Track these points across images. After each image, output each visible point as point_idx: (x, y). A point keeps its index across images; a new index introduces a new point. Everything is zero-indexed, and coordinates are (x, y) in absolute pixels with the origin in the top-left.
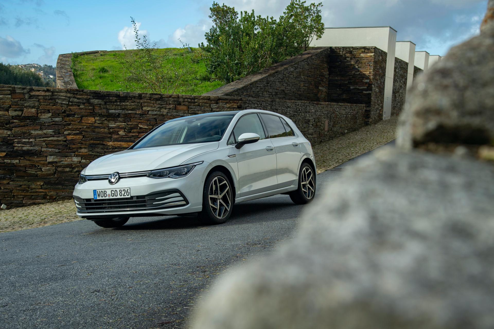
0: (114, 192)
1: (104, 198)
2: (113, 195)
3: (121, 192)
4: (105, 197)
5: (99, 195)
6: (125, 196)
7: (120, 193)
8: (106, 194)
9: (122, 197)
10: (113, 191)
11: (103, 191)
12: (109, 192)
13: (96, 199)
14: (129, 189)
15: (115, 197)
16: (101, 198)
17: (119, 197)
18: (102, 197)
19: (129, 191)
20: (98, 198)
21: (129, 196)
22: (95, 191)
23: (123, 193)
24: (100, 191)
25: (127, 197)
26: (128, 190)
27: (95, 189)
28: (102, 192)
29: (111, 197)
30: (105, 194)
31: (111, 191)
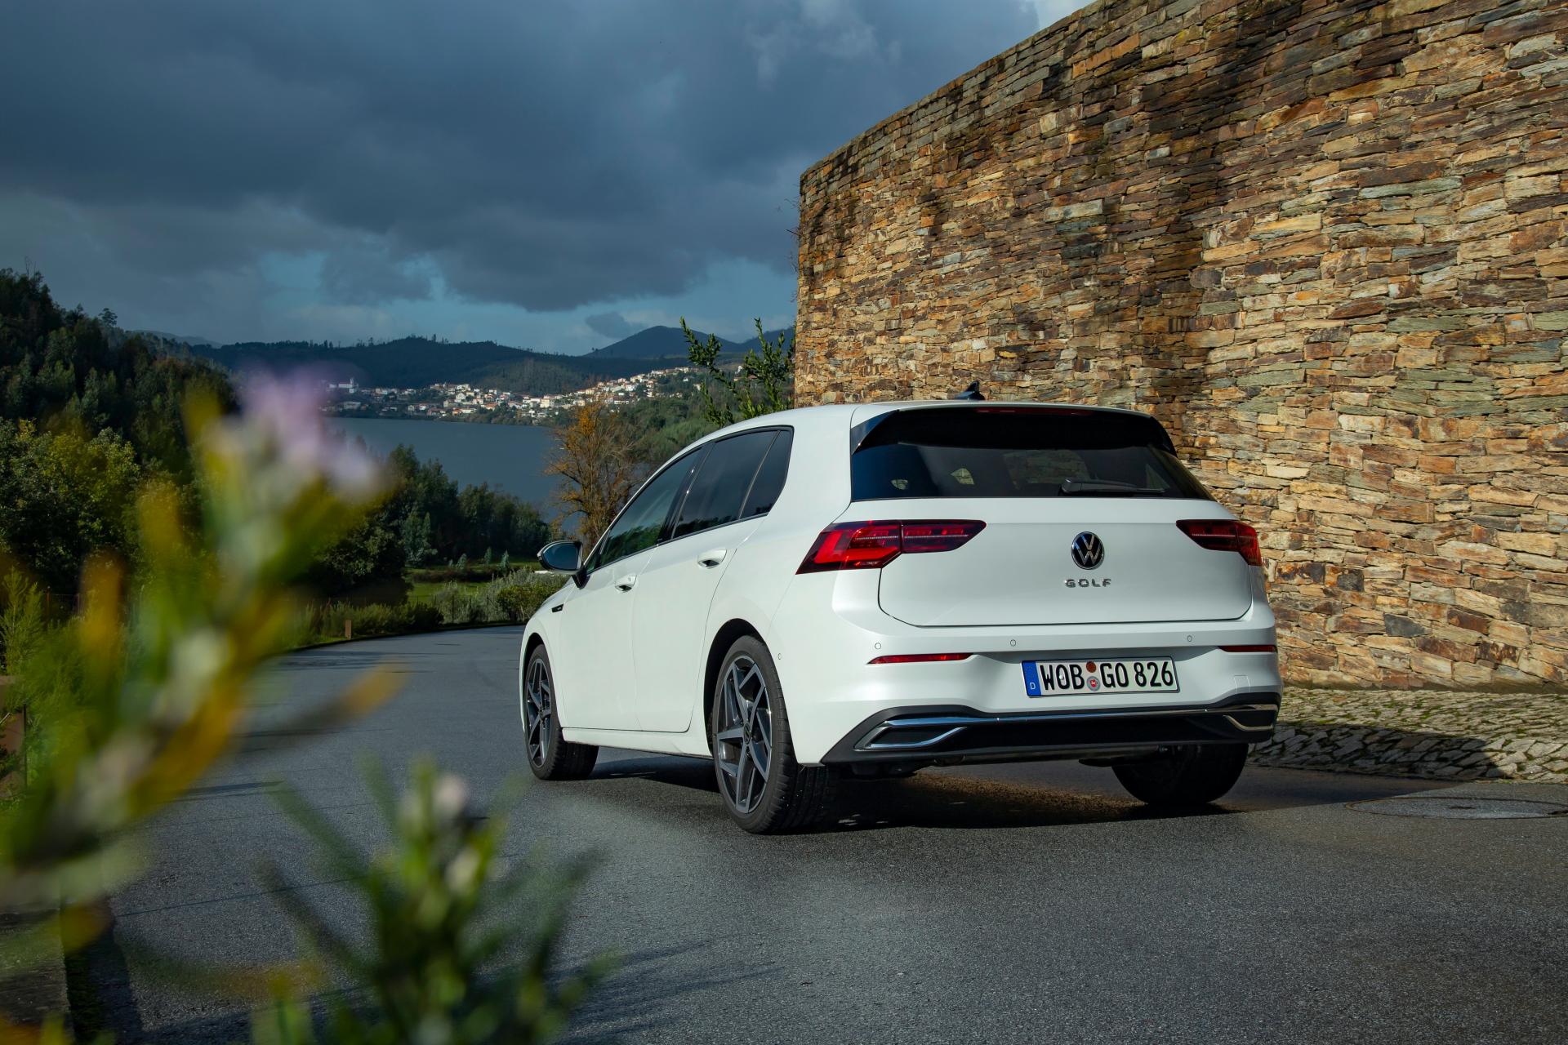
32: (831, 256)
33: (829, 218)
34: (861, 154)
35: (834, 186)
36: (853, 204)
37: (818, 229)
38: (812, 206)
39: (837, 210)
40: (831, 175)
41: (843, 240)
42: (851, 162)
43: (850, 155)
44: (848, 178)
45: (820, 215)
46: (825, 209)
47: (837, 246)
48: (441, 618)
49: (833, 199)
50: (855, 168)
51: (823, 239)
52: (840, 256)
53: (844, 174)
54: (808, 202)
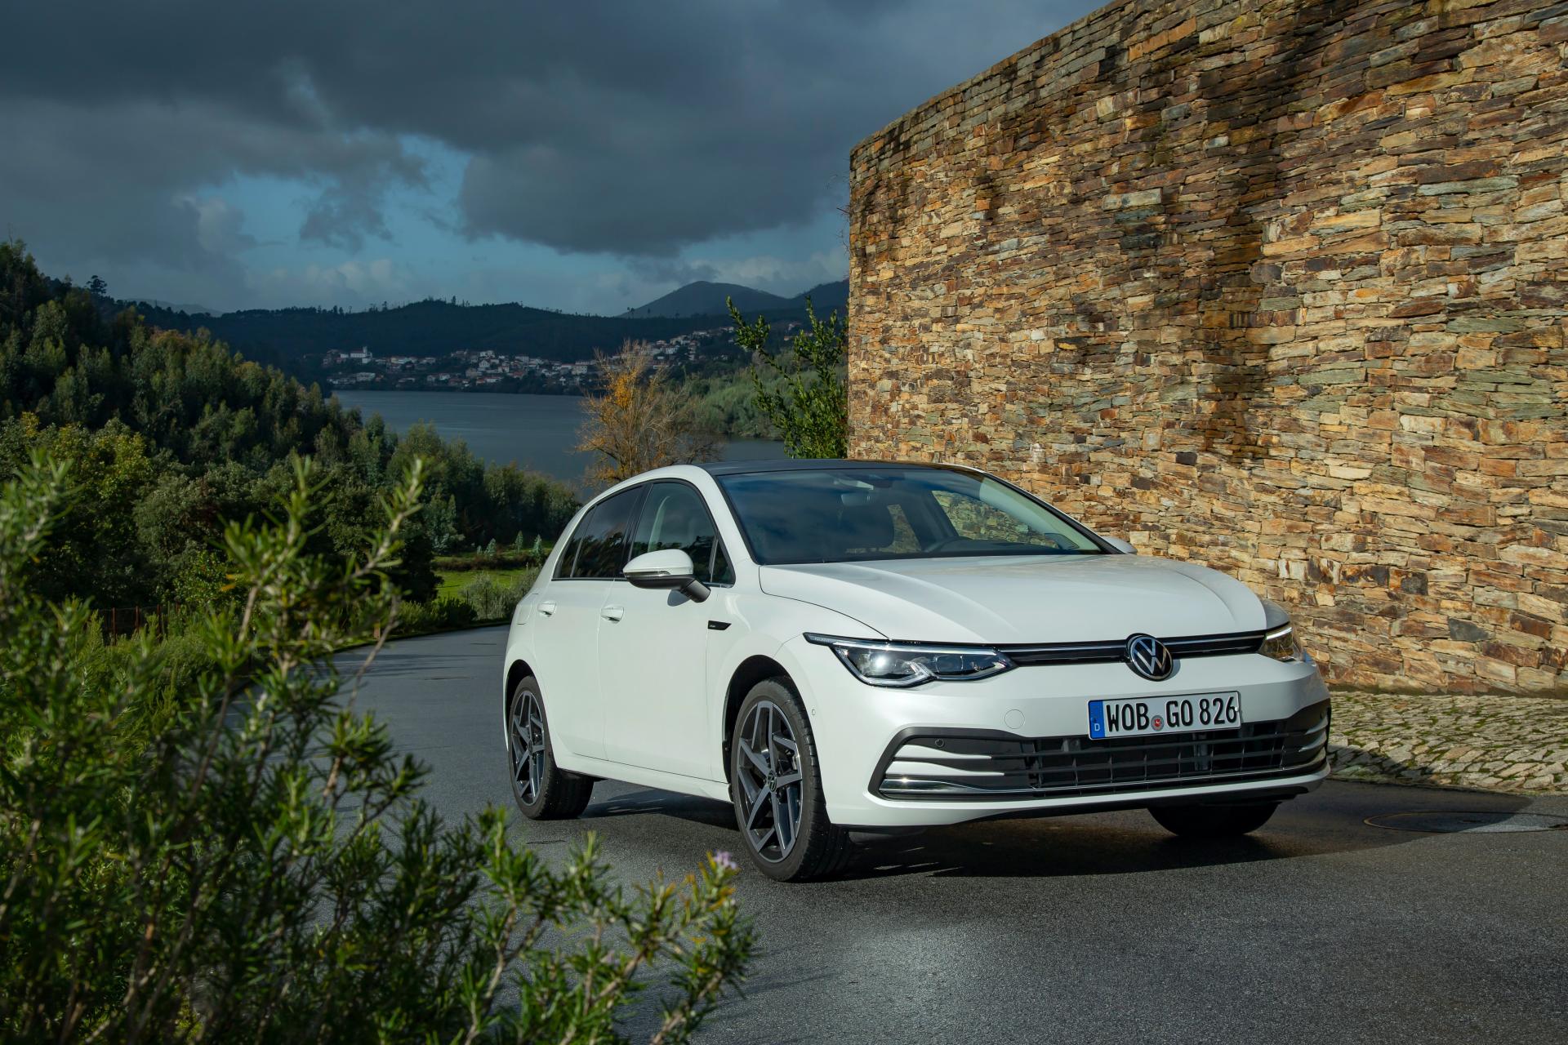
0: (1178, 706)
1: (1135, 732)
2: (1173, 720)
3: (1206, 710)
4: (1140, 728)
5: (1113, 722)
6: (1223, 722)
7: (1203, 710)
8: (1144, 715)
9: (1212, 726)
10: (1176, 703)
11: (1134, 704)
12: (1157, 709)
13: (1098, 737)
14: (1236, 695)
15: (1182, 728)
16: (1122, 733)
17: (1197, 726)
18: (1126, 728)
19: (1235, 704)
20: (1108, 734)
21: (1237, 724)
22: (1095, 706)
23: (1214, 710)
24: (1122, 704)
25: (1228, 725)
26: (1231, 699)
27: (1097, 696)
28: (1128, 710)
29: (1167, 729)
30: (1139, 716)
31: (1169, 704)
32: (884, 237)
33: (881, 196)
34: (913, 131)
35: (886, 163)
36: (905, 184)
37: (869, 207)
38: (863, 183)
39: (889, 188)
40: (882, 151)
41: (897, 221)
42: (903, 138)
43: (901, 132)
44: (900, 156)
45: (872, 193)
46: (877, 187)
47: (890, 227)
48: (474, 614)
49: (885, 177)
50: (907, 145)
51: (875, 218)
52: (893, 237)
53: (896, 151)
54: (859, 178)
